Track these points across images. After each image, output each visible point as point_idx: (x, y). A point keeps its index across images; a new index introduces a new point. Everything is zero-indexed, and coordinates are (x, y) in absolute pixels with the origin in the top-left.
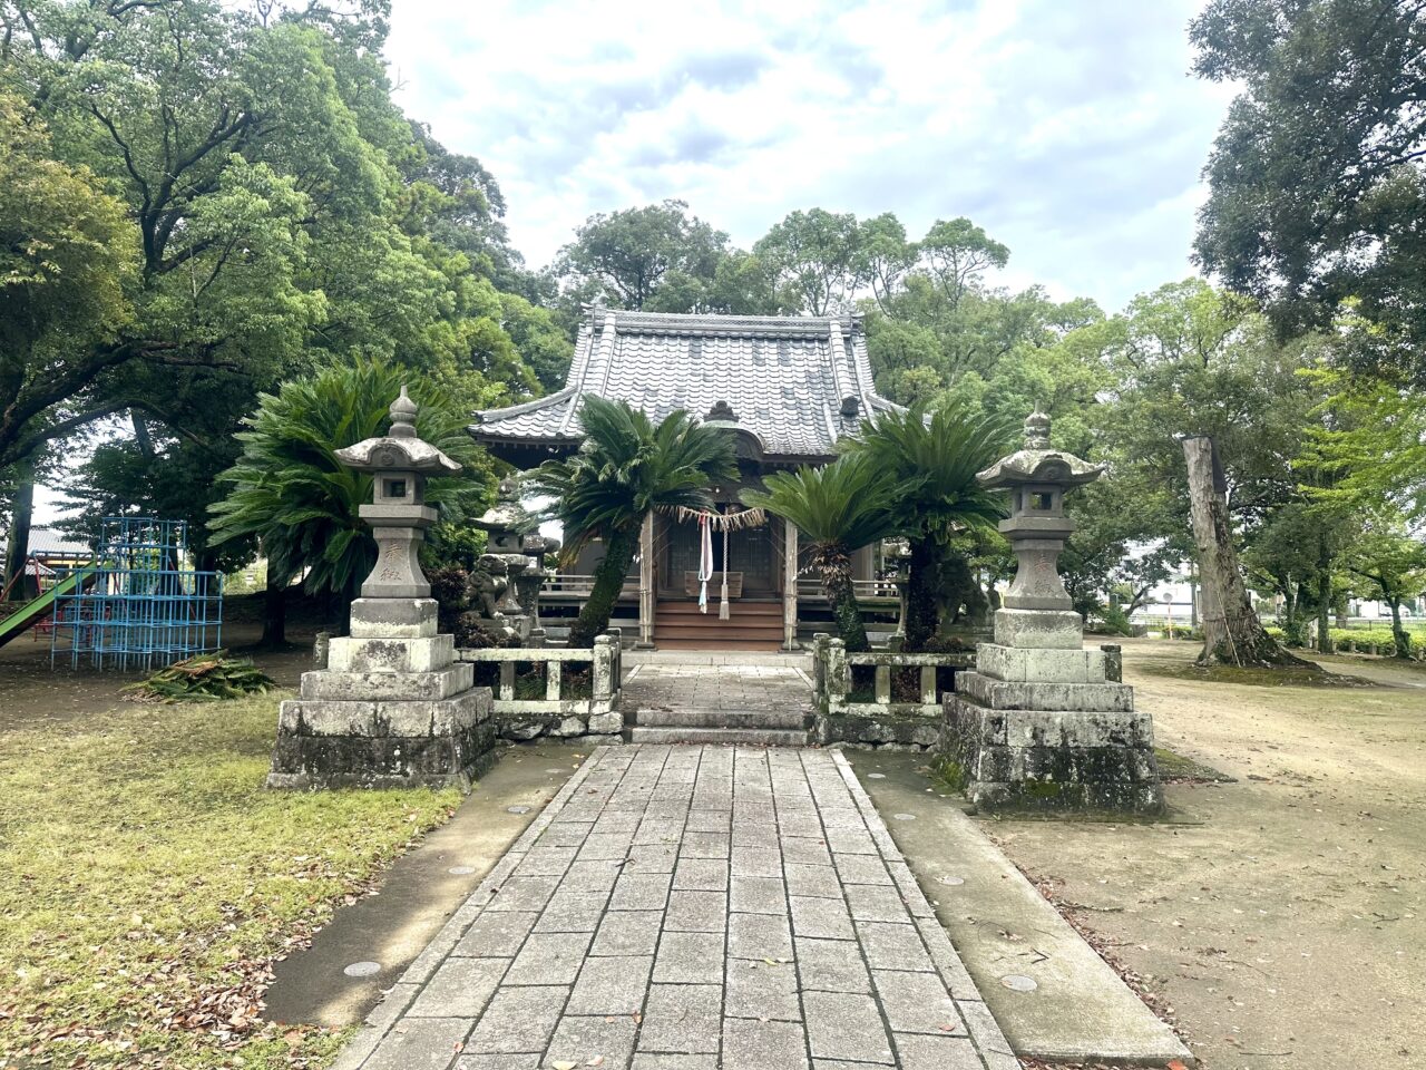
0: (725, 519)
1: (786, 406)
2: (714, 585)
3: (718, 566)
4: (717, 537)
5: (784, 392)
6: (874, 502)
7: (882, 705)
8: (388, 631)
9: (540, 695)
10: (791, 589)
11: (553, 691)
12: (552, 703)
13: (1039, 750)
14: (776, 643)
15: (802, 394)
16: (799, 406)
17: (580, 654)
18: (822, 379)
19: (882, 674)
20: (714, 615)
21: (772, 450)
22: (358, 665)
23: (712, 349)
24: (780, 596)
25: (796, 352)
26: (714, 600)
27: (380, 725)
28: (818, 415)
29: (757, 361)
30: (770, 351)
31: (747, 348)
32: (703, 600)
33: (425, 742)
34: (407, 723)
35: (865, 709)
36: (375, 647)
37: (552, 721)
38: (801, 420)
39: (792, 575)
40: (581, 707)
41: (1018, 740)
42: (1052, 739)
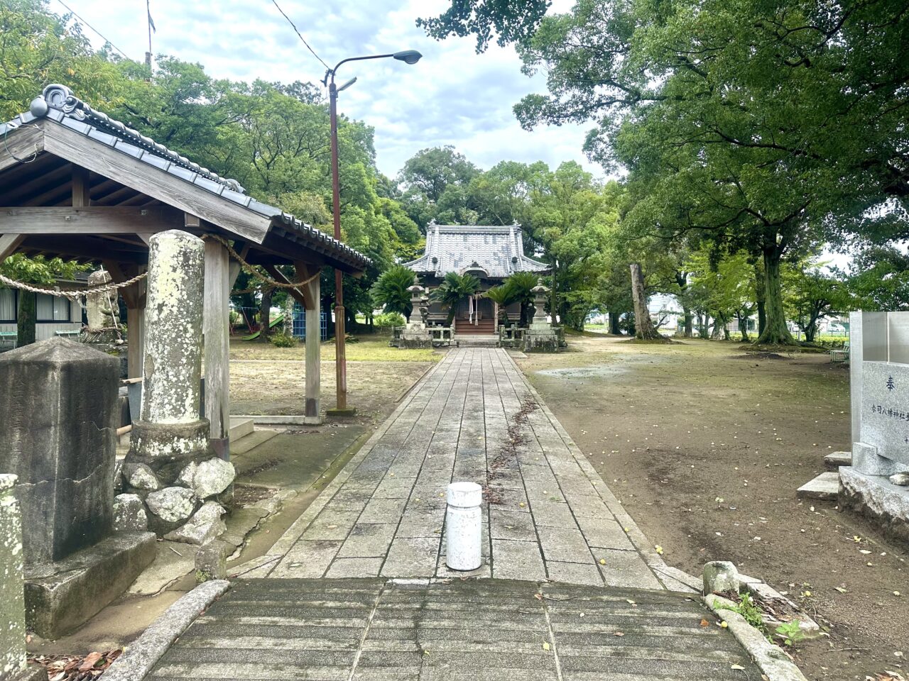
0: (476, 296)
1: (495, 259)
2: (474, 315)
3: (474, 310)
4: (474, 301)
5: (495, 254)
6: (510, 296)
7: (513, 339)
8: (417, 322)
9: (439, 338)
10: (496, 316)
11: (442, 337)
12: (442, 339)
13: (536, 342)
14: (492, 332)
15: (500, 255)
16: (499, 259)
17: (447, 329)
18: (507, 249)
19: (513, 332)
20: (473, 324)
21: (490, 276)
22: (412, 328)
23: (471, 238)
24: (493, 319)
25: (498, 239)
26: (474, 320)
27: (418, 338)
28: (505, 262)
29: (486, 242)
30: (490, 238)
31: (481, 238)
32: (471, 319)
33: (426, 341)
34: (422, 338)
35: (509, 340)
36: (415, 325)
37: (442, 343)
38: (499, 264)
39: (497, 312)
40: (448, 340)
41: (533, 340)
42: (539, 340)
